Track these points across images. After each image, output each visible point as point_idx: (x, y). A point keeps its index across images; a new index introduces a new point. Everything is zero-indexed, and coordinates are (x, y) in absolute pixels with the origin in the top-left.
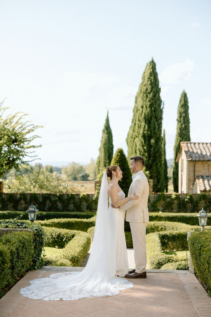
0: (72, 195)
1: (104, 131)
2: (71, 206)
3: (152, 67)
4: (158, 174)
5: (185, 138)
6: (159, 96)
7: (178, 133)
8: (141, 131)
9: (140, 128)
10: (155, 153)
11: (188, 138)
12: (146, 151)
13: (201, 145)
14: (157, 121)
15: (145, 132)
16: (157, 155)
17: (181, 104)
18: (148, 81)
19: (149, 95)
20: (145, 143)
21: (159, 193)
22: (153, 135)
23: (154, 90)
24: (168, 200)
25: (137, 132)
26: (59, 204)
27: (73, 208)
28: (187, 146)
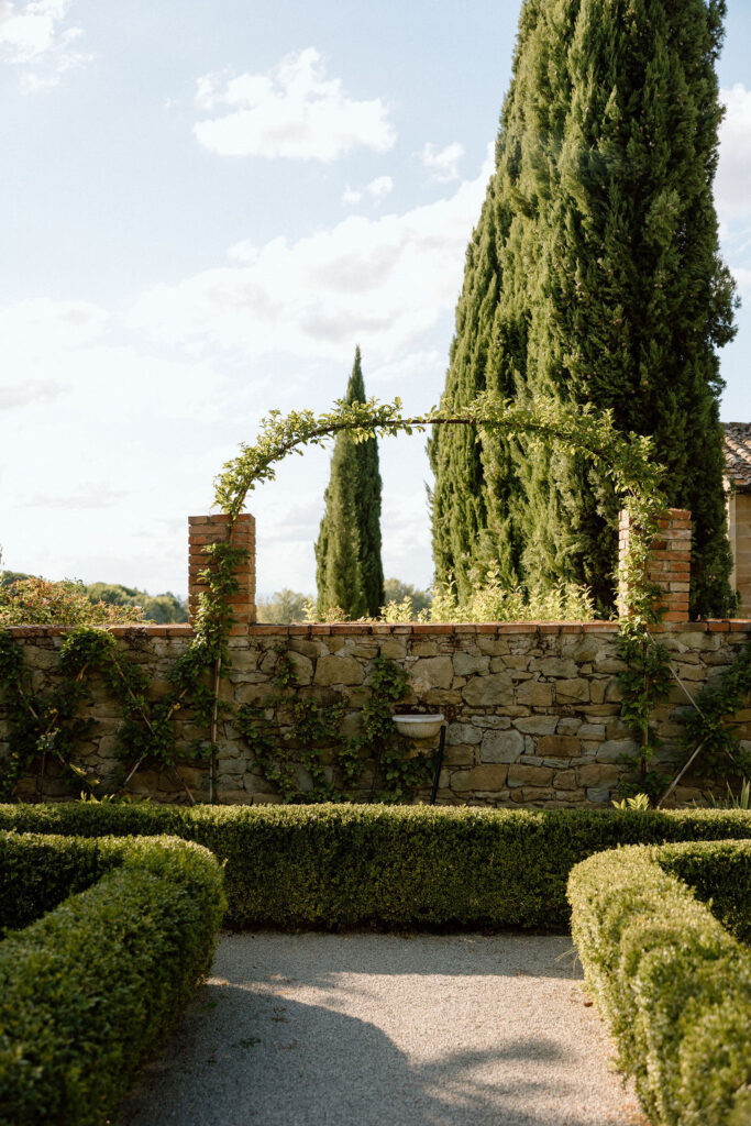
4: (697, 481)
9: (560, 132)
12: (615, 289)
15: (603, 148)
20: (599, 228)
22: (660, 168)
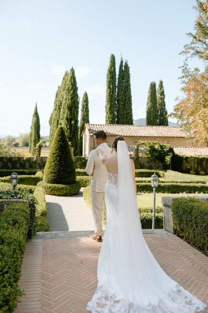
0: (18, 158)
1: (34, 116)
2: (18, 165)
3: (72, 73)
5: (86, 121)
6: (77, 93)
7: (82, 118)
8: (65, 116)
9: (65, 114)
10: (74, 130)
11: (88, 121)
12: (69, 129)
13: (98, 126)
14: (76, 109)
15: (68, 116)
16: (76, 131)
17: (84, 100)
18: (70, 82)
19: (70, 92)
20: (68, 123)
21: (77, 156)
22: (73, 118)
23: (74, 88)
24: (83, 161)
25: (63, 116)
26: (9, 164)
27: (19, 166)
28: (89, 126)
